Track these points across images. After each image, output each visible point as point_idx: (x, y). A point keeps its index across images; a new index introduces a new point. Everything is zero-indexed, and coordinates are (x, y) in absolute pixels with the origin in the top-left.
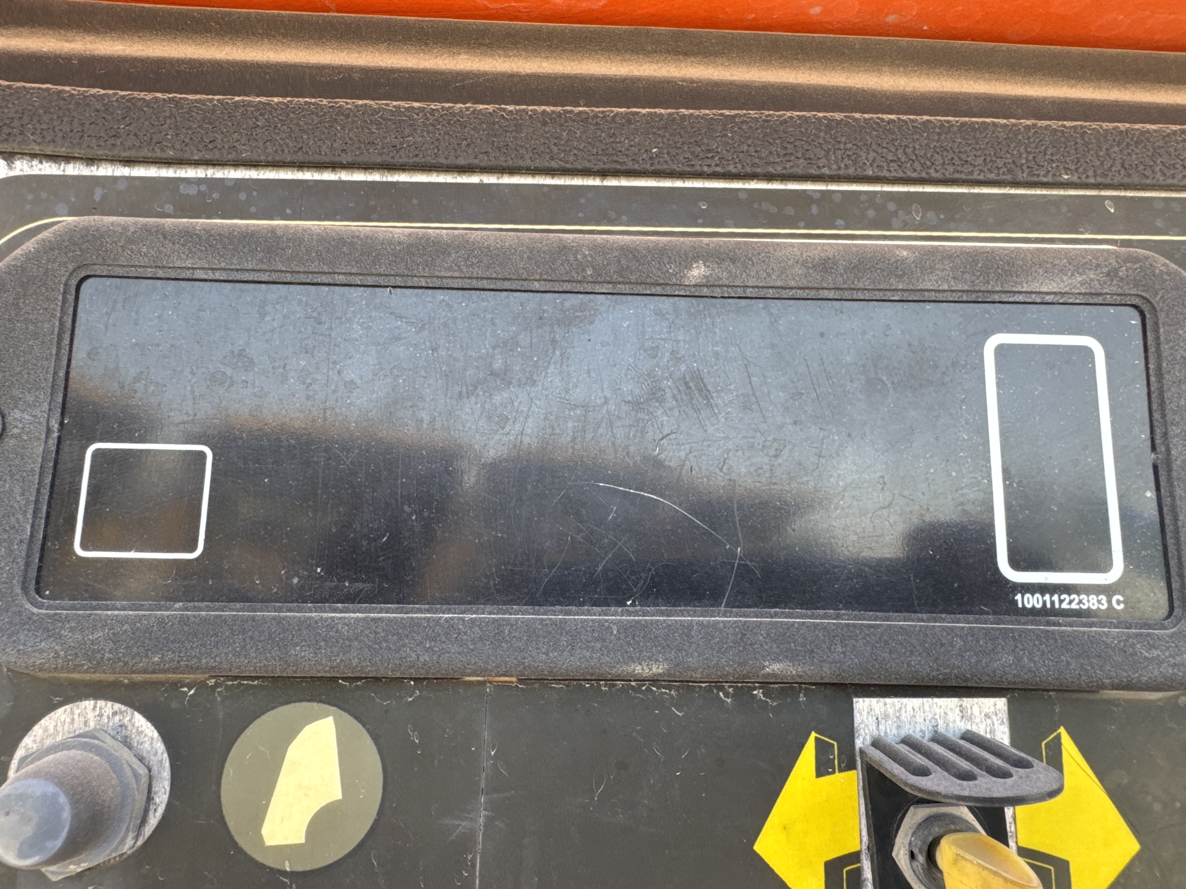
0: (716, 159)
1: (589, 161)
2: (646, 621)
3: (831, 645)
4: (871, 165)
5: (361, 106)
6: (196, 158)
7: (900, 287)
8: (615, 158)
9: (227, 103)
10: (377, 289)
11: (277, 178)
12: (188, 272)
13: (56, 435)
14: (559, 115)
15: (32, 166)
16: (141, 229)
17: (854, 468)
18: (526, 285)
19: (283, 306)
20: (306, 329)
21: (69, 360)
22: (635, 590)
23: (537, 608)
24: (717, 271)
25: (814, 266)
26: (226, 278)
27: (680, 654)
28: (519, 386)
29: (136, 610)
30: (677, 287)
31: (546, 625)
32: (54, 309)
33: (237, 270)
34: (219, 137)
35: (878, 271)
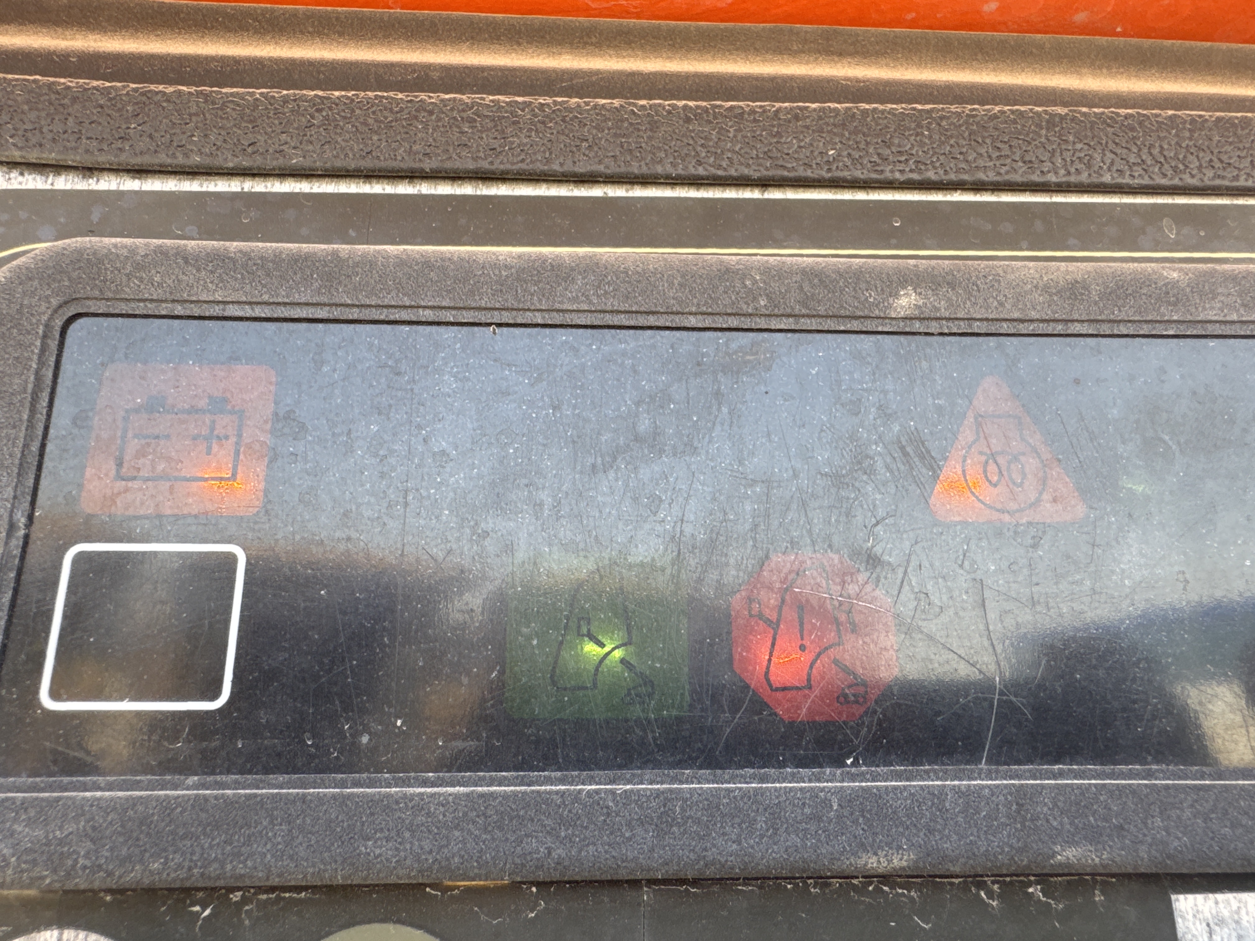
0: (911, 162)
1: (748, 166)
2: (877, 788)
3: (1146, 818)
4: (1109, 170)
5: (449, 100)
6: (231, 165)
7: (1175, 318)
8: (780, 162)
9: (273, 97)
10: (476, 329)
11: (336, 191)
12: (217, 308)
13: (22, 532)
14: (706, 110)
15: (9, 179)
16: (155, 252)
17: (1142, 561)
18: (678, 321)
19: (347, 353)
20: (379, 383)
21: (47, 428)
22: (856, 742)
23: (719, 772)
24: (932, 299)
25: (1059, 292)
26: (269, 315)
27: (931, 838)
28: (675, 455)
29: (128, 790)
30: (880, 321)
31: (735, 797)
32: (30, 359)
33: (285, 304)
34: (261, 138)
35: (1144, 297)
